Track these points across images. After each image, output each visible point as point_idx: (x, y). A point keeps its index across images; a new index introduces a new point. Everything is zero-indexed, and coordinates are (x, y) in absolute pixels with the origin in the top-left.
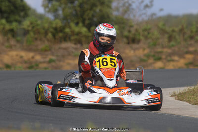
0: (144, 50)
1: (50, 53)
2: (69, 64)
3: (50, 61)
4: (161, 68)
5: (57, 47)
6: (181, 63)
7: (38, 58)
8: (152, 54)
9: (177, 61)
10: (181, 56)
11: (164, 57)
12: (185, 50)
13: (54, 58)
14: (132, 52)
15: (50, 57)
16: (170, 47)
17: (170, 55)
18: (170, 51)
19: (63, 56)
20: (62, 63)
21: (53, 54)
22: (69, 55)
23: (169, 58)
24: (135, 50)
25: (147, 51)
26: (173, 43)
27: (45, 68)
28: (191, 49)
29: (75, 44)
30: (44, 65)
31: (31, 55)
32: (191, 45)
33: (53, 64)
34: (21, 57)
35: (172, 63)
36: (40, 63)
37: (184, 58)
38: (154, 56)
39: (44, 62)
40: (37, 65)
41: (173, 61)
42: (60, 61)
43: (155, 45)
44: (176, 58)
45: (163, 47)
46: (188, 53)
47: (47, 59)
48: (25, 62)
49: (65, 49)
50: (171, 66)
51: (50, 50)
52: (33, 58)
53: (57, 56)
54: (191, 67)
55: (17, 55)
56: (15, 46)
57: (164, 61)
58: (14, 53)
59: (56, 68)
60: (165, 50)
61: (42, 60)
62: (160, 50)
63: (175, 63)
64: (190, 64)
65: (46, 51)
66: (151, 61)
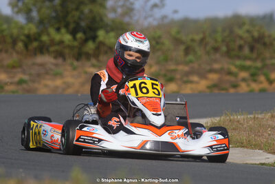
0: (151, 66)
1: (19, 70)
2: (46, 86)
3: (21, 82)
4: (174, 92)
5: (29, 61)
6: (203, 84)
7: (3, 77)
8: (163, 73)
9: (197, 83)
10: (203, 76)
11: (178, 76)
12: (208, 68)
13: (25, 77)
15: (20, 76)
16: (186, 63)
17: (188, 74)
18: (186, 68)
19: (39, 75)
20: (36, 85)
21: (24, 72)
22: (47, 73)
23: (185, 79)
25: (154, 69)
26: (191, 57)
27: (13, 92)
28: (216, 66)
29: (55, 58)
30: (12, 88)
32: (216, 61)
33: (25, 86)
35: (189, 86)
36: (6, 84)
37: (206, 78)
38: (165, 75)
39: (11, 83)
41: (191, 82)
42: (33, 81)
43: (166, 60)
44: (195, 78)
45: (178, 64)
46: (212, 71)
47: (16, 79)
49: (42, 65)
50: (187, 89)
51: (20, 66)
53: (30, 75)
54: (216, 91)
57: (179, 82)
59: (28, 91)
60: (181, 67)
61: (8, 80)
62: (173, 67)
63: (193, 86)
64: (215, 86)
65: (14, 67)
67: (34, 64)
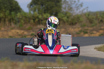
0: (78, 28)
1: (31, 30)
3: (32, 35)
5: (35, 27)
7: (26, 33)
8: (83, 30)
9: (96, 34)
10: (97, 31)
11: (89, 32)
12: (99, 28)
13: (34, 33)
14: (73, 29)
15: (32, 33)
16: (91, 27)
17: (92, 30)
18: (91, 29)
21: (33, 31)
23: (91, 32)
24: (74, 28)
25: (80, 29)
31: (22, 31)
32: (102, 26)
34: (17, 33)
37: (99, 32)
40: (25, 37)
41: (93, 33)
43: (84, 26)
44: (95, 32)
45: (88, 27)
46: (101, 29)
47: (30, 34)
48: (19, 35)
51: (32, 29)
52: (23, 33)
53: (36, 32)
55: (15, 32)
56: (14, 27)
57: (89, 34)
58: (14, 31)
60: (89, 28)
61: (28, 34)
62: (86, 28)
64: (102, 35)
65: (30, 29)
66: (82, 33)
67: (37, 28)
